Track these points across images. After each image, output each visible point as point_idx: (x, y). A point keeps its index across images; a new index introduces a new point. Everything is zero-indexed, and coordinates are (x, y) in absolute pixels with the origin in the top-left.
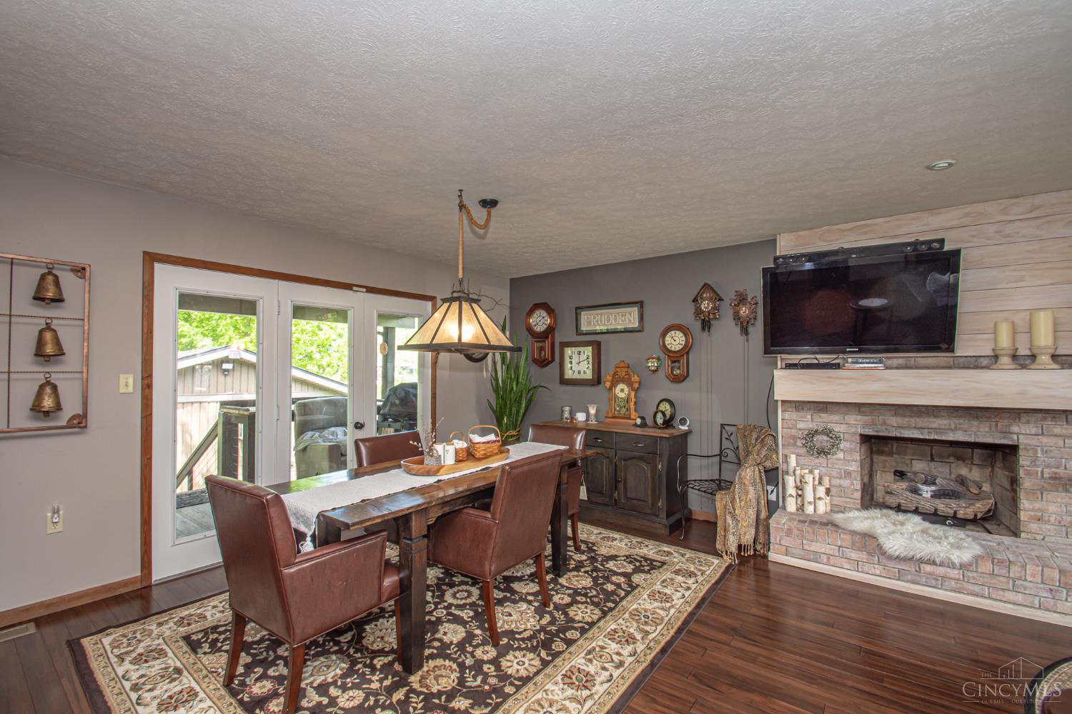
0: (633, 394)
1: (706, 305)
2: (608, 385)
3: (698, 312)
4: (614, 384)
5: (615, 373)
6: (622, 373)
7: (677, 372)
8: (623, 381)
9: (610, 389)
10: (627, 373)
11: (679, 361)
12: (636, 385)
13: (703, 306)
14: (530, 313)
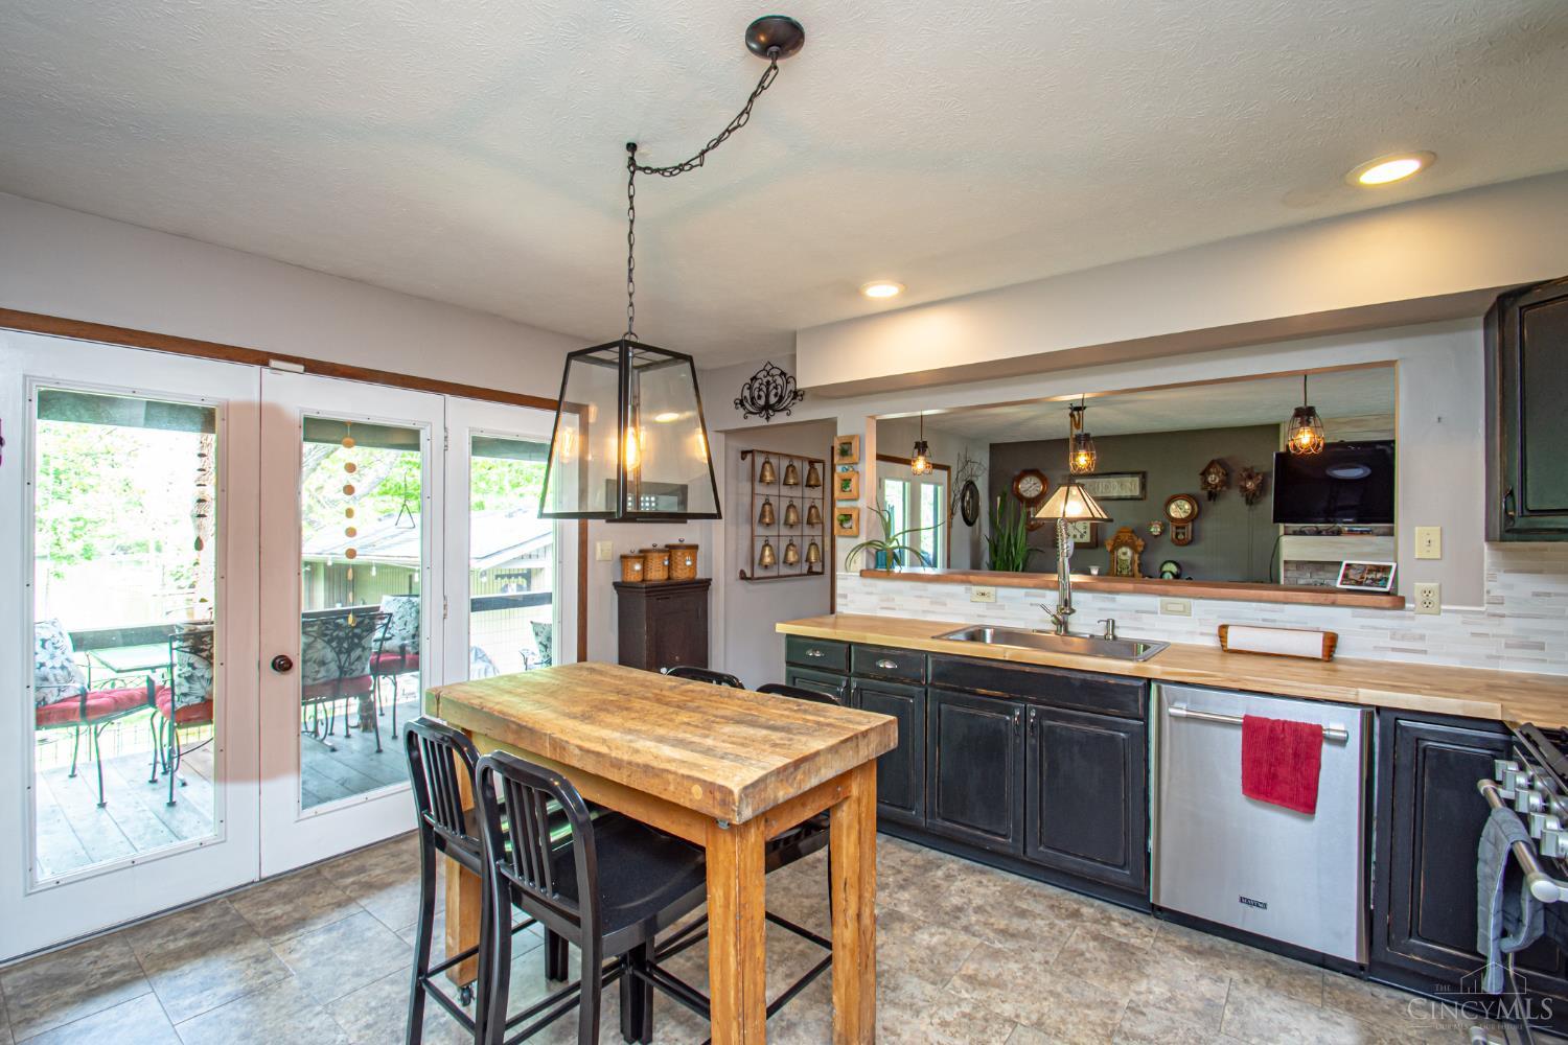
0: (1136, 557)
1: (1213, 479)
2: (1109, 548)
3: (1206, 482)
4: (1116, 547)
5: (1117, 537)
6: (1125, 537)
7: (1181, 537)
8: (1126, 544)
9: (1112, 552)
10: (1131, 538)
11: (1184, 528)
12: (1140, 549)
13: (1210, 479)
14: (1019, 479)
